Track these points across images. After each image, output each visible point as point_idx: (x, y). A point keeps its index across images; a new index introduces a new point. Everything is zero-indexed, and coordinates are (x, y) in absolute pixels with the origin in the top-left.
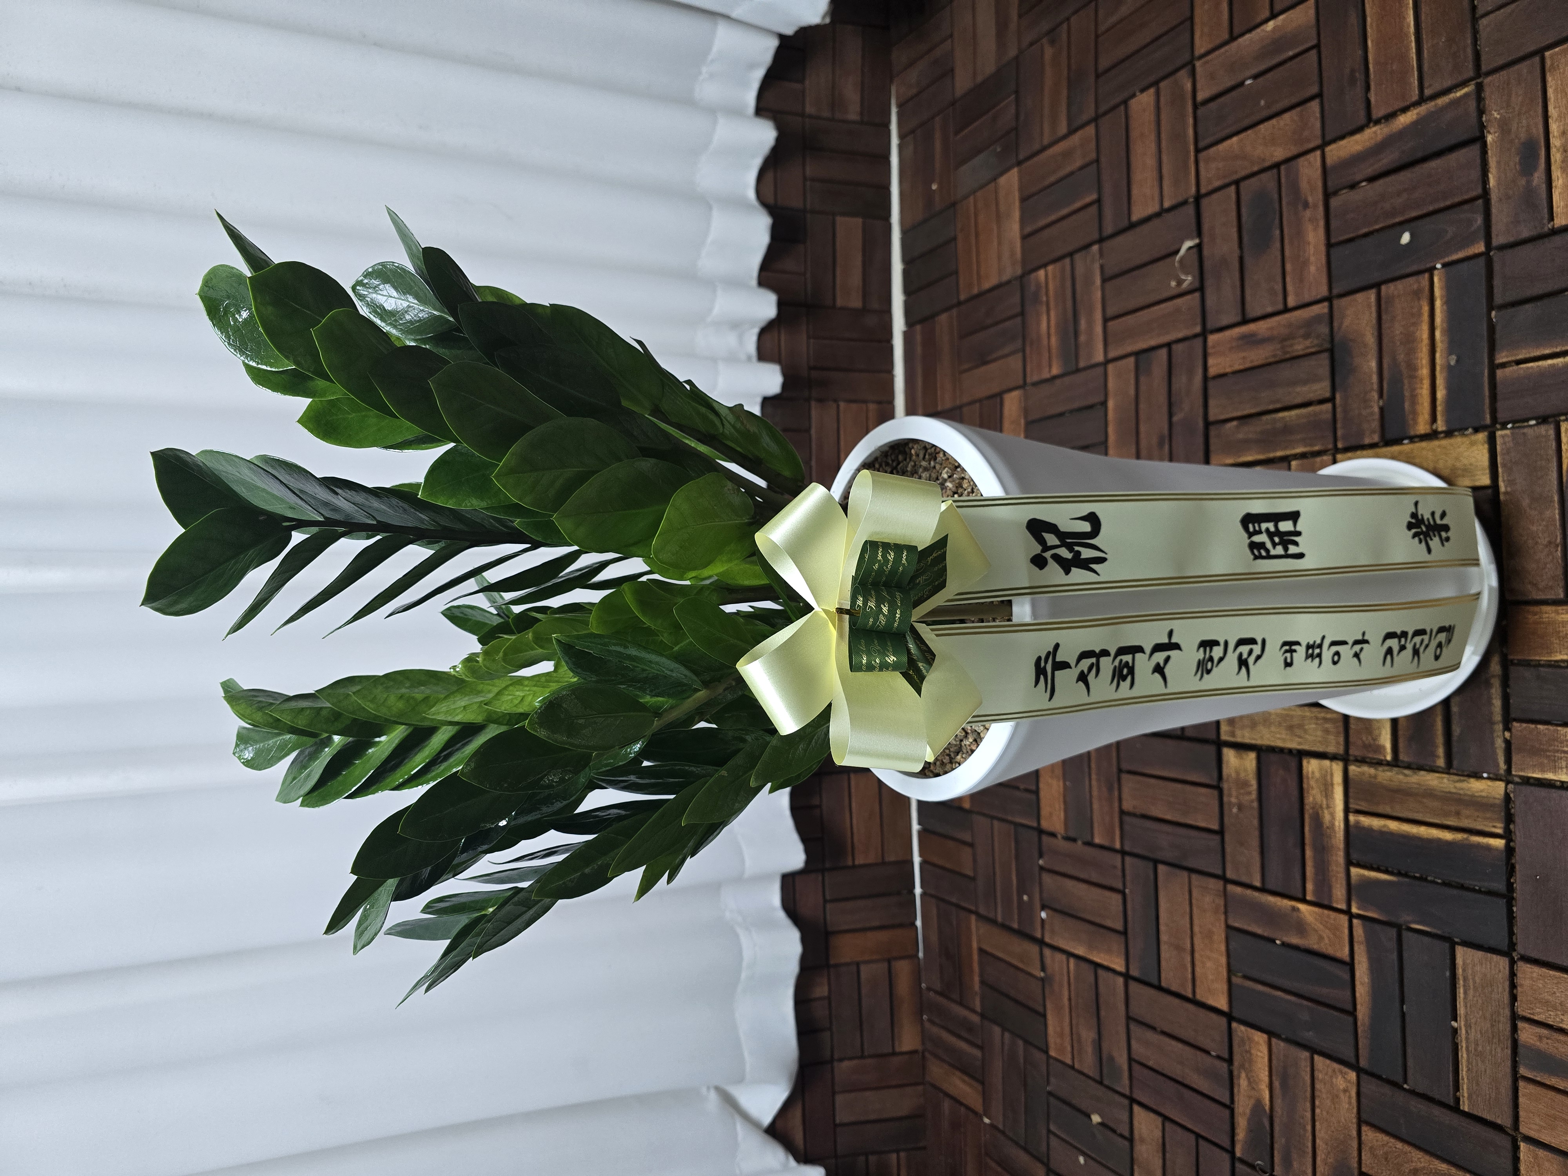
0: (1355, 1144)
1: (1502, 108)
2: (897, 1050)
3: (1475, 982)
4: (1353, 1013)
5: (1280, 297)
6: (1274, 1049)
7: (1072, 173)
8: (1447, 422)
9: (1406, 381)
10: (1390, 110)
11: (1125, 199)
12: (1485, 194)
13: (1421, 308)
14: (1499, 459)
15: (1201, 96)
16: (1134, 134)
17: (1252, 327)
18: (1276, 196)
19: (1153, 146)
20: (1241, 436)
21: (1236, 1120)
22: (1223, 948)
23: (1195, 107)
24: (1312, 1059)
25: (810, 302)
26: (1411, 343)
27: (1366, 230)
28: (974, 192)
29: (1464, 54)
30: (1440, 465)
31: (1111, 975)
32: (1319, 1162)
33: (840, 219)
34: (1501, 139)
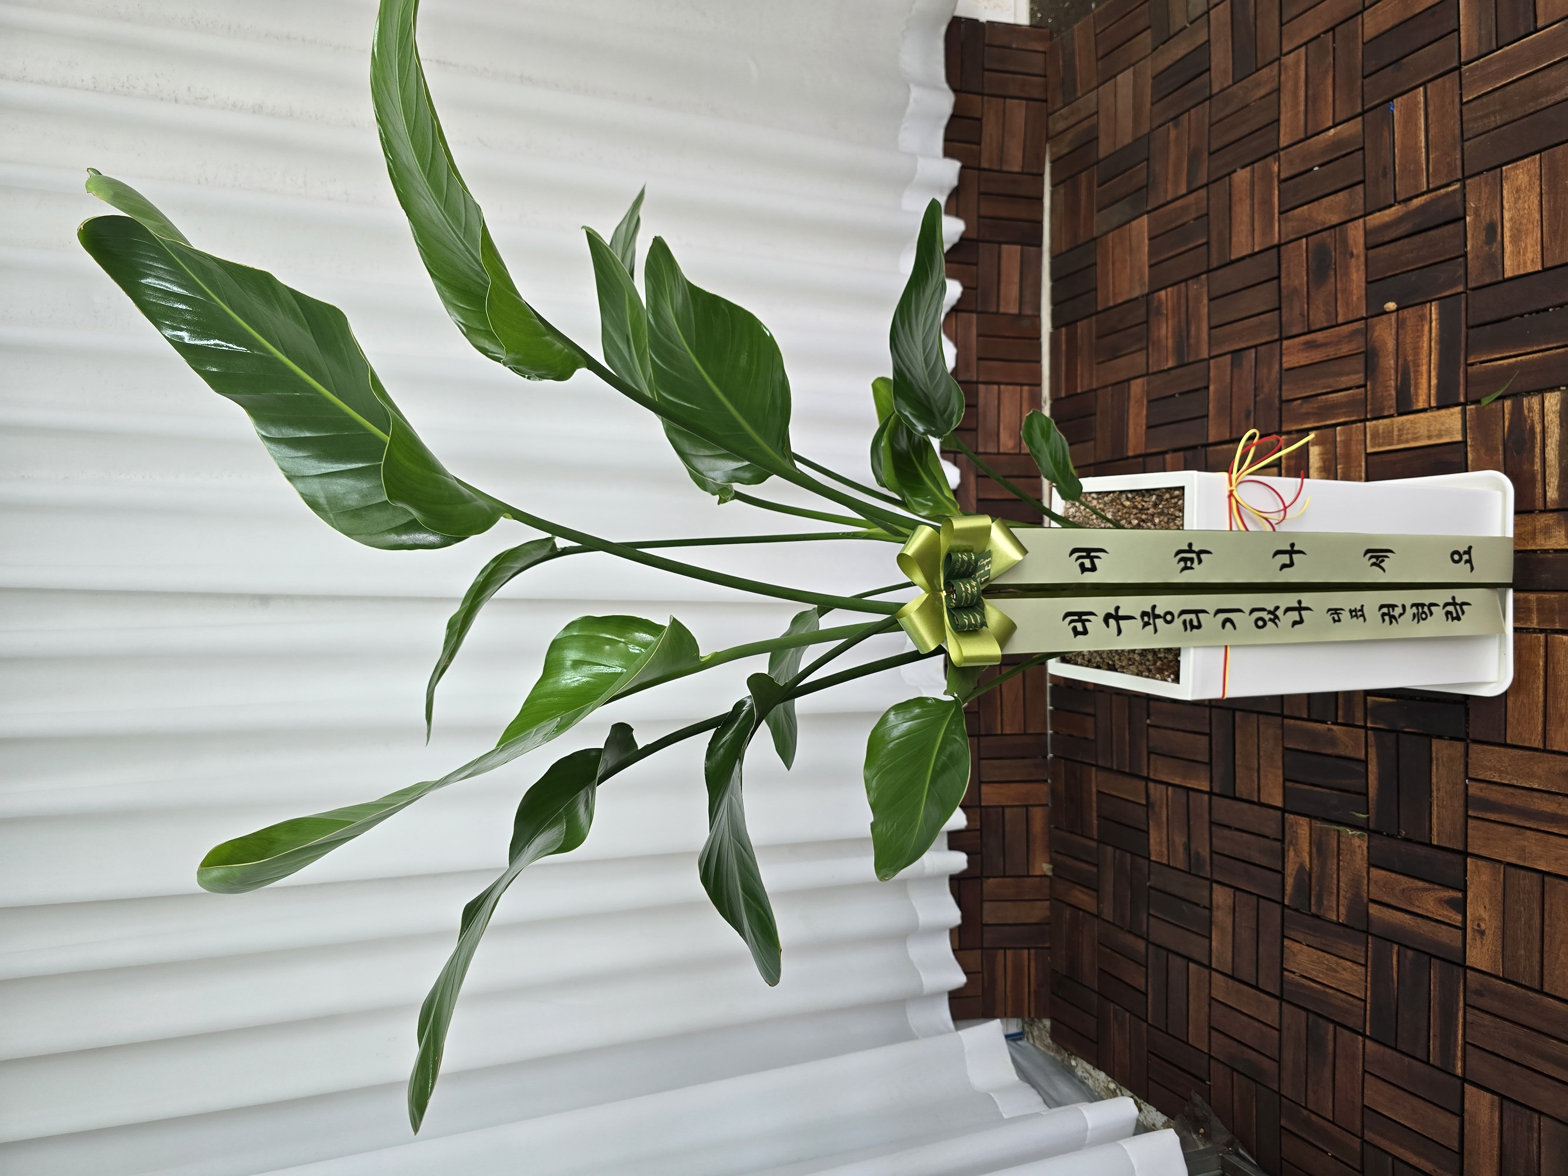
0: (1366, 882)
1: (1476, 201)
3: (1442, 760)
4: (1366, 794)
5: (1333, 316)
6: (1313, 827)
7: (1189, 222)
8: (1438, 400)
9: (1412, 374)
10: (1408, 196)
11: (1228, 243)
12: (1465, 255)
13: (1423, 326)
14: (1468, 424)
15: (1283, 176)
16: (1235, 198)
17: (1313, 336)
18: (1332, 248)
19: (1248, 208)
20: (1303, 411)
21: (1286, 880)
22: (1280, 764)
23: (1281, 182)
24: (1339, 829)
25: (979, 309)
26: (1417, 349)
27: (1390, 274)
28: (1113, 230)
29: (1455, 163)
30: (1432, 428)
31: (1200, 795)
32: (1341, 897)
33: (1005, 247)
34: (1475, 220)
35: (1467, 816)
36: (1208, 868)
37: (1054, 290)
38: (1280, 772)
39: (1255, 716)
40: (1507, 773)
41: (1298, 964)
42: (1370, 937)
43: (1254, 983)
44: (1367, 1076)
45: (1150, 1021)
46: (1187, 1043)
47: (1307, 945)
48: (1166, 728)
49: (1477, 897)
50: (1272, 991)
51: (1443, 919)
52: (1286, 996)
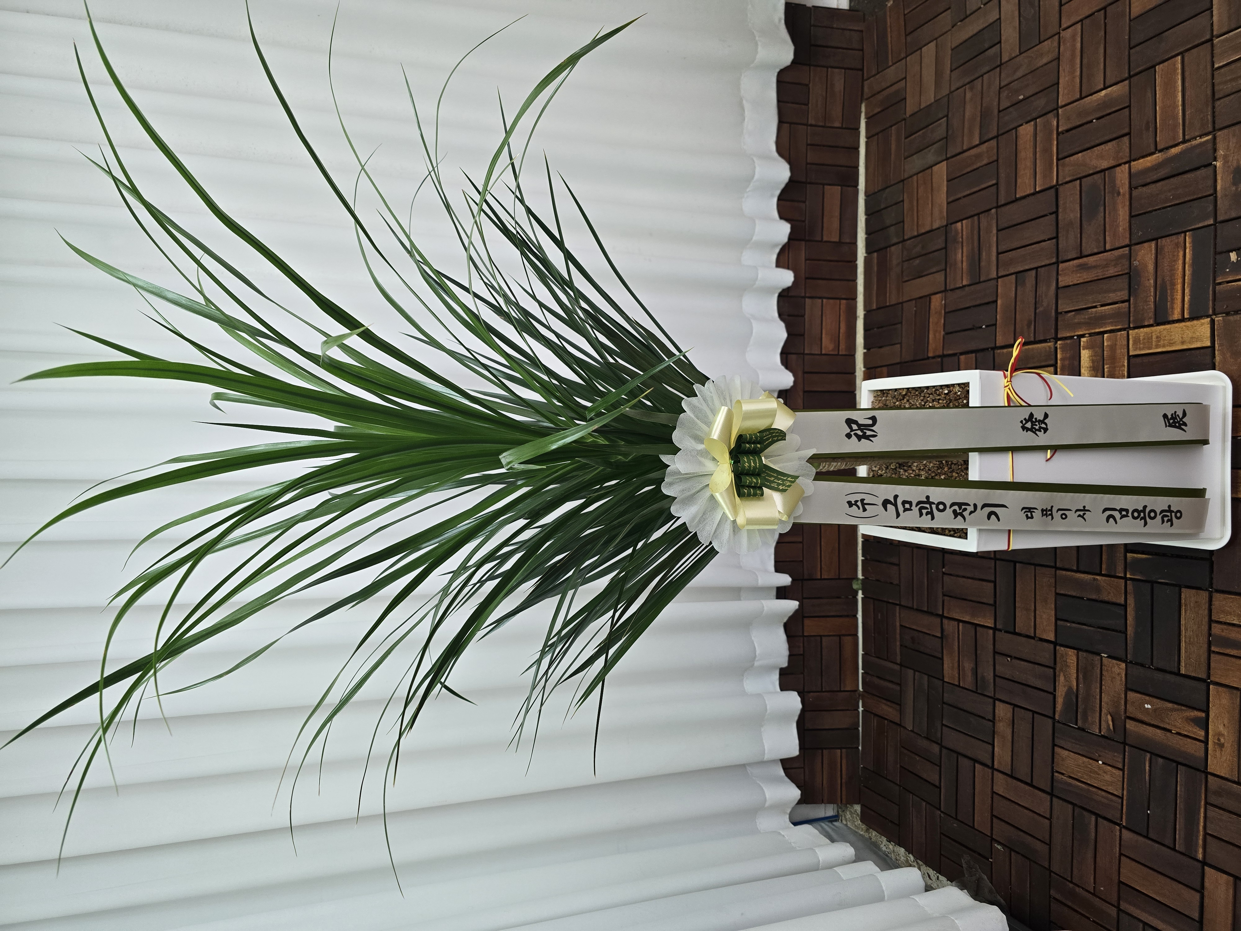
0: (1123, 701)
1: (1225, 149)
2: (843, 689)
3: (1190, 606)
4: (1125, 632)
5: (1102, 244)
6: (1080, 658)
7: (982, 166)
8: (1190, 313)
9: (1169, 291)
10: (1167, 145)
11: (1014, 184)
12: (1215, 194)
13: (1178, 252)
14: (1216, 333)
15: (1061, 129)
16: (1020, 147)
17: (1085, 259)
18: (1102, 188)
19: (1031, 155)
20: (1076, 321)
21: (1056, 700)
22: (1053, 606)
23: (1058, 134)
24: (1102, 660)
25: (807, 238)
26: (1172, 270)
27: (1151, 209)
28: (916, 174)
29: (1207, 118)
30: (1185, 336)
31: (985, 630)
32: (1103, 715)
33: (827, 188)
34: (1224, 164)
35: (1210, 652)
36: (992, 688)
37: (867, 222)
38: (1053, 613)
39: (1033, 567)
41: (1067, 767)
42: (1127, 747)
43: (1029, 781)
44: (1123, 858)
45: (942, 809)
46: (973, 827)
47: (1074, 752)
48: (958, 576)
49: (1218, 717)
50: (1044, 788)
51: (1188, 734)
52: (1056, 792)
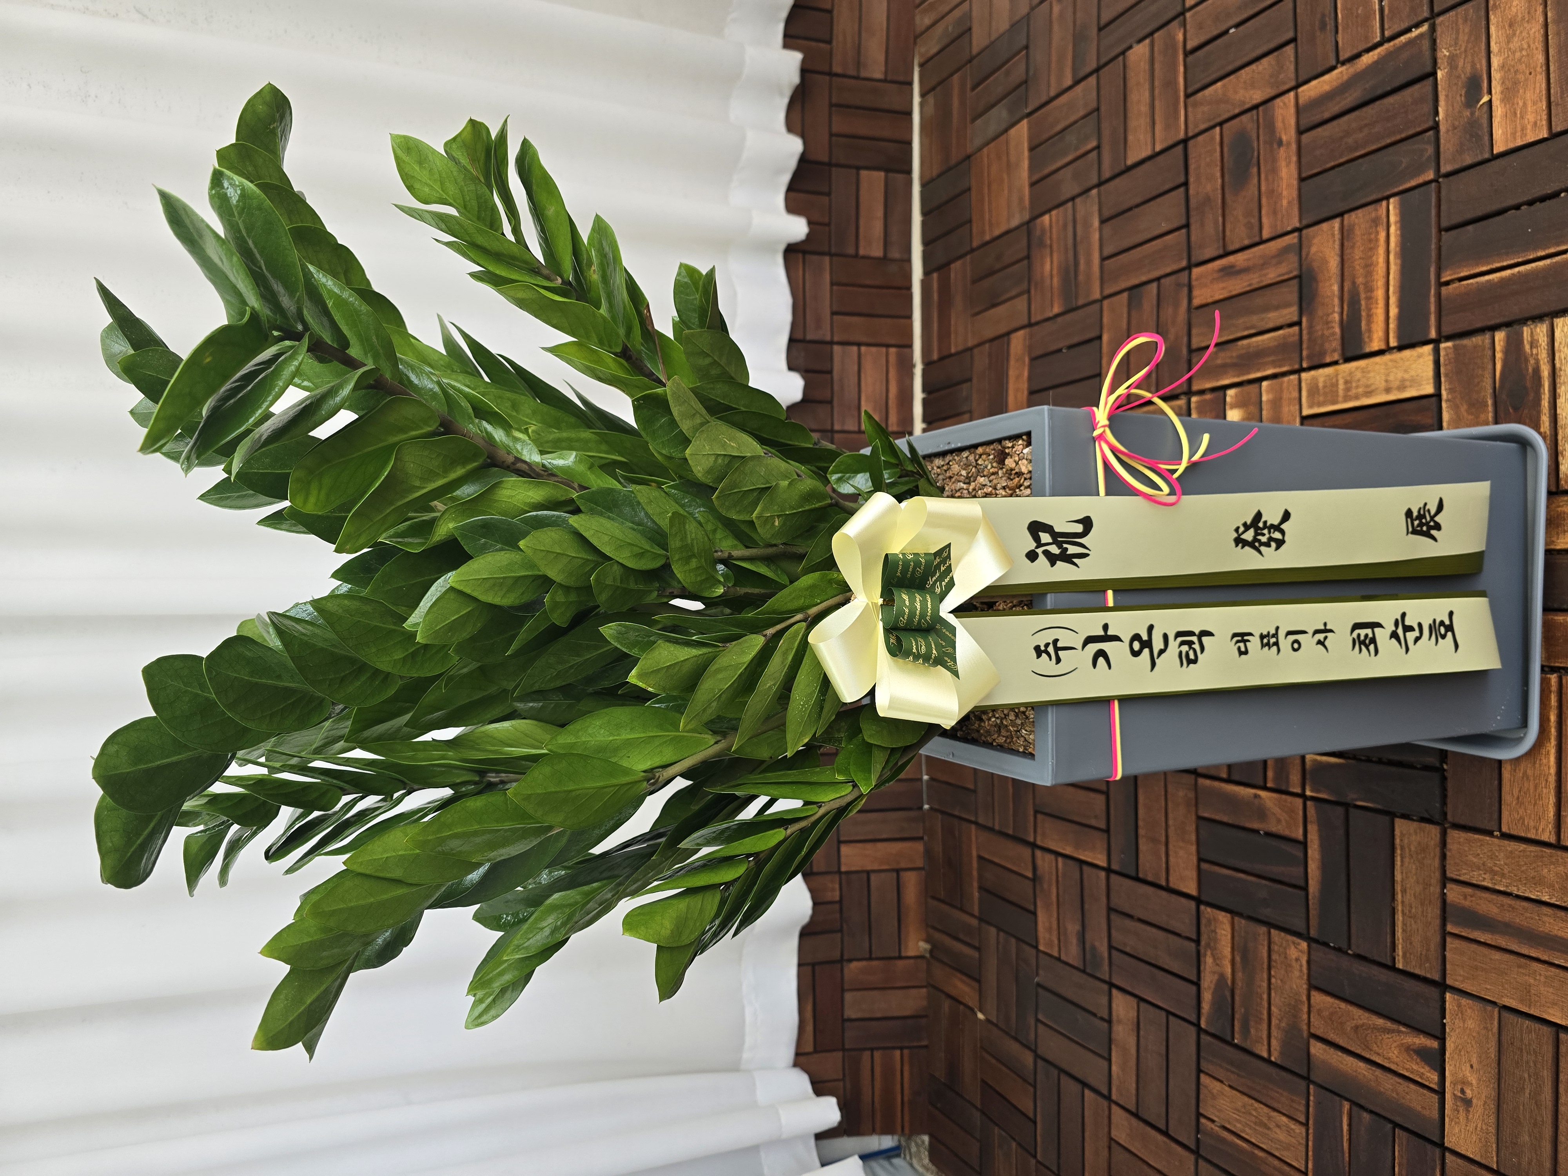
0: (1305, 1009)
1: (1451, 46)
2: (903, 954)
3: (1410, 851)
4: (1305, 889)
5: (1256, 229)
6: (1237, 927)
7: (1076, 122)
8: (1399, 337)
9: (1363, 303)
10: (1355, 51)
11: (1123, 144)
12: (1436, 127)
13: (1377, 233)
14: (1442, 370)
15: (1190, 45)
16: (1131, 83)
17: (1231, 259)
18: (1255, 136)
19: (1147, 94)
20: (1219, 362)
21: (1202, 995)
22: (1193, 837)
23: (1187, 54)
24: (1269, 933)
25: (832, 251)
26: (1369, 267)
27: (1332, 164)
28: (987, 144)
30: (1391, 378)
31: (1094, 871)
32: (1273, 1028)
33: (864, 173)
34: (1450, 74)
35: (1444, 934)
36: (1106, 967)
37: (924, 225)
38: (1193, 848)
40: (1503, 876)
41: (1219, 1111)
42: (1311, 1087)
43: (1163, 1127)
45: (1039, 1158)
47: (1230, 1087)
49: (1460, 1051)
50: (1185, 1141)
51: (1411, 1076)
52: (1202, 1152)
